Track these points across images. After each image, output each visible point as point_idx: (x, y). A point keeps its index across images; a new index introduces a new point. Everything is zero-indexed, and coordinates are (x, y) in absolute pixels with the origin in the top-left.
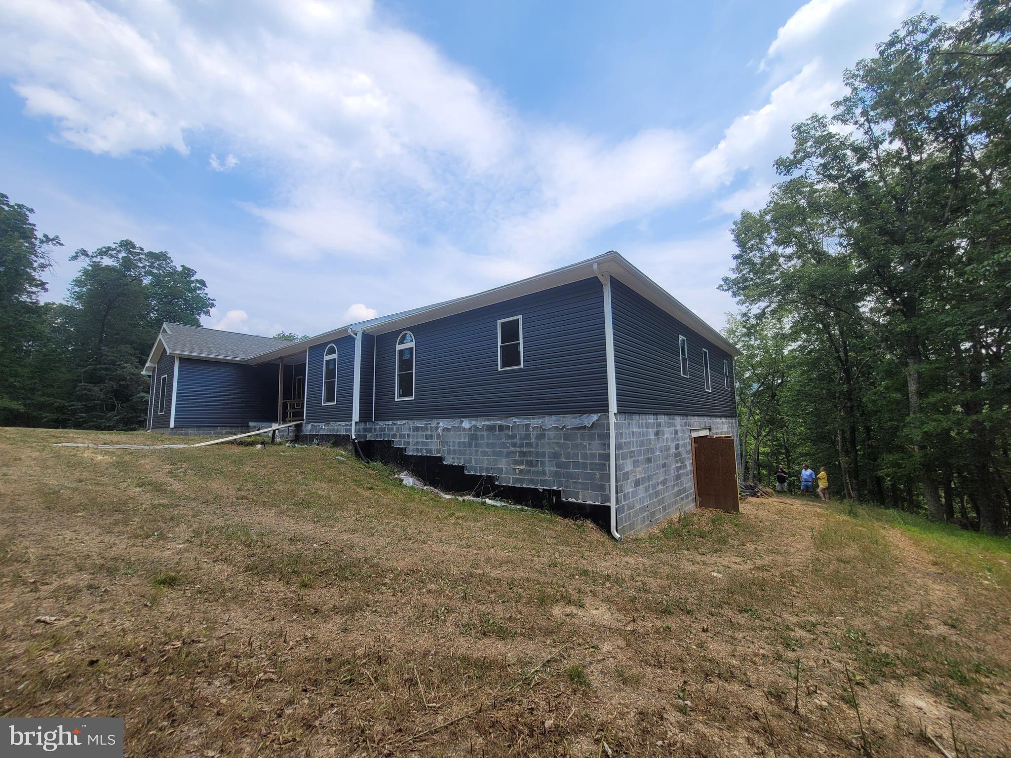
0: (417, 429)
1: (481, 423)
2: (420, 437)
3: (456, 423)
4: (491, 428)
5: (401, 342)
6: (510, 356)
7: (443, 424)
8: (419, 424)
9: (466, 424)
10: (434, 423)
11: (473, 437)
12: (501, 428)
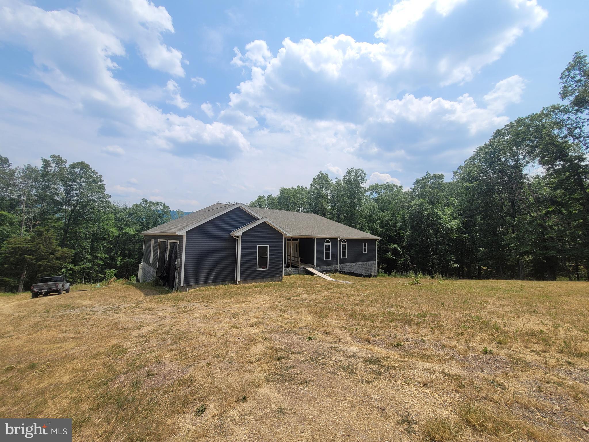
0: (347, 266)
1: (360, 263)
2: (348, 267)
3: (355, 263)
4: (361, 264)
5: (343, 242)
6: (365, 251)
7: (354, 264)
8: (348, 264)
9: (358, 263)
10: (351, 264)
11: (359, 267)
12: (363, 264)
